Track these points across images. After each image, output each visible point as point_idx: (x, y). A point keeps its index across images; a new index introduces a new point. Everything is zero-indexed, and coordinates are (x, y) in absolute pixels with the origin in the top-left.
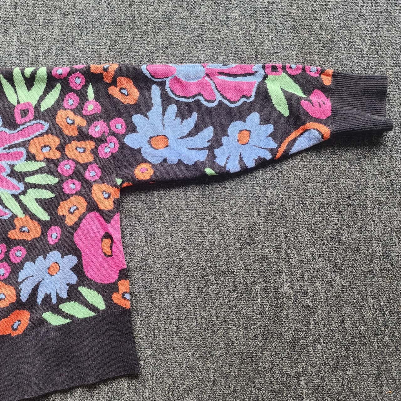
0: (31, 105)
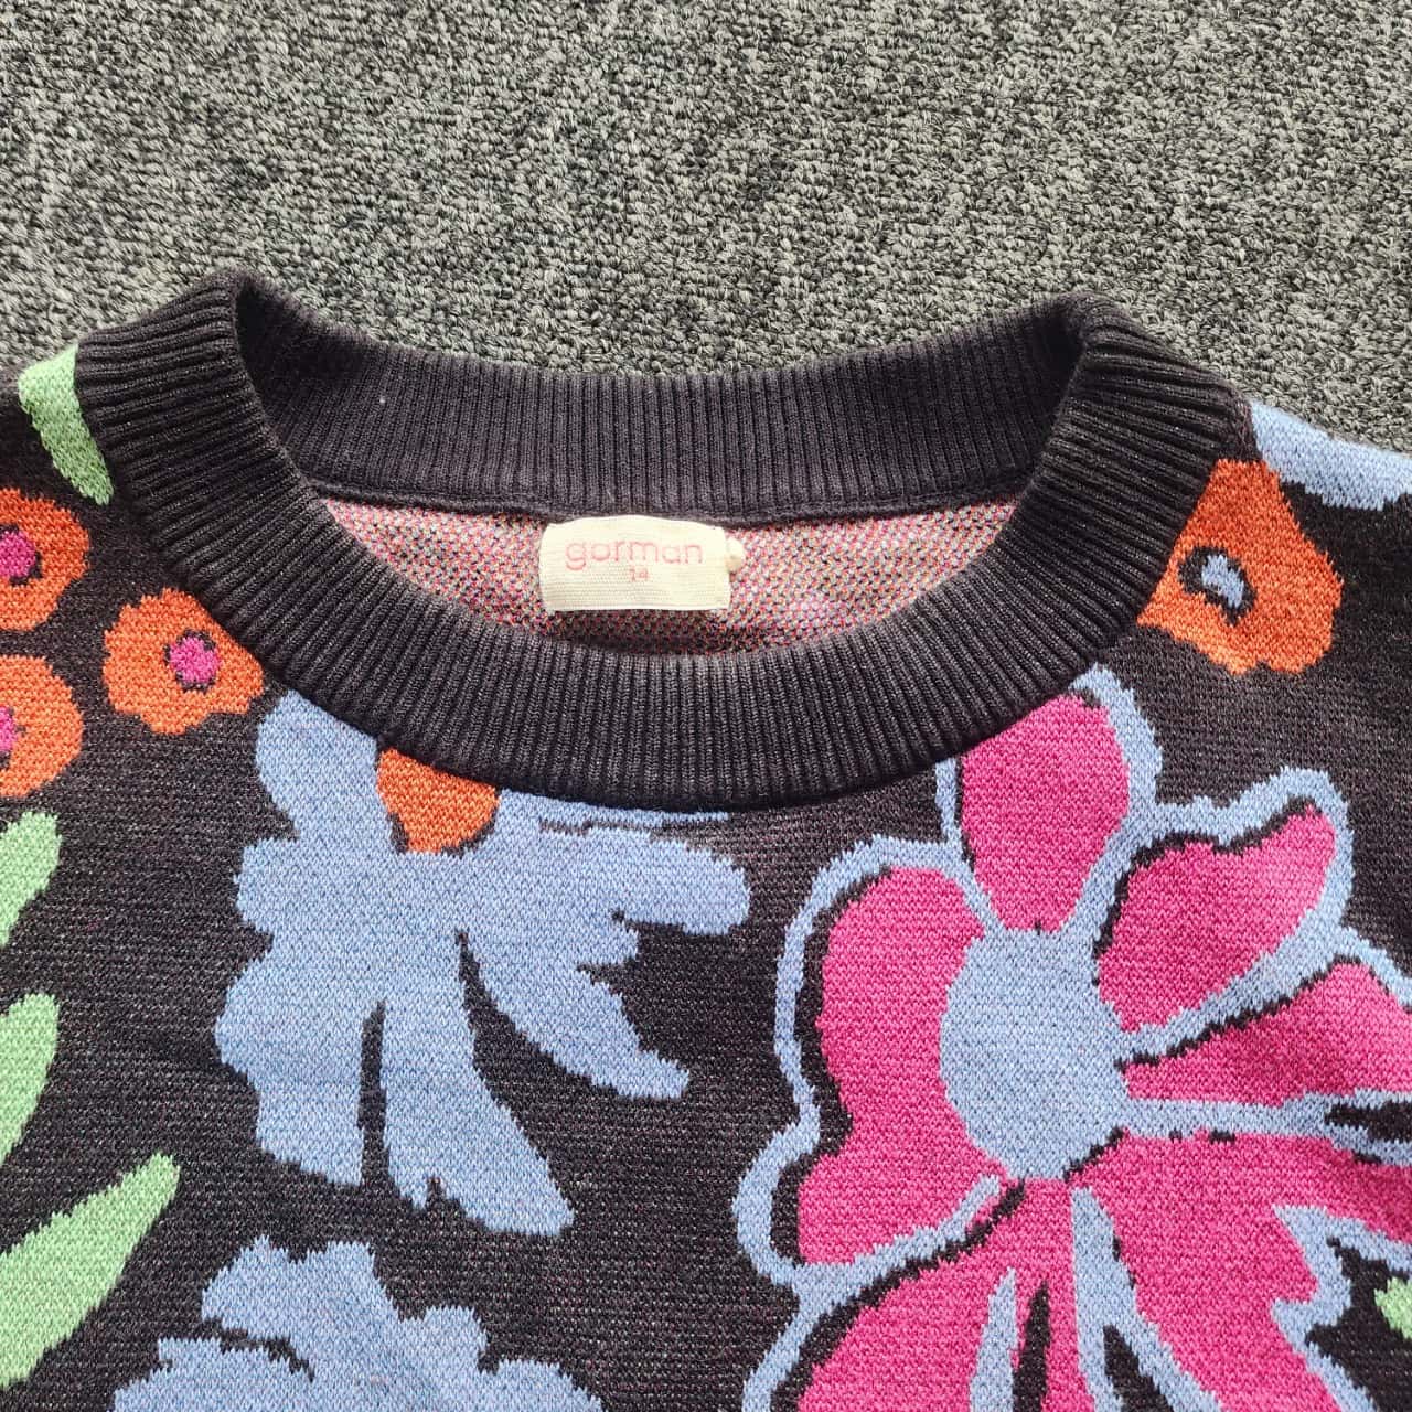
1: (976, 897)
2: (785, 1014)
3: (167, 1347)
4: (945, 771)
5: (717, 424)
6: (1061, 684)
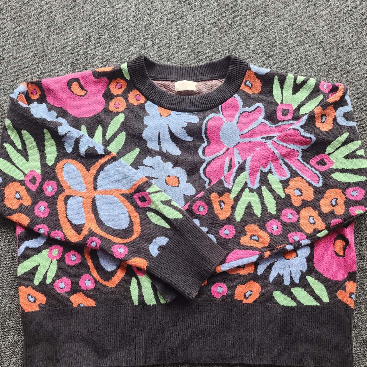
0: (292, 107)
1: (224, 119)
2: (203, 131)
3: (139, 167)
4: (220, 106)
5: (193, 71)
6: (232, 96)
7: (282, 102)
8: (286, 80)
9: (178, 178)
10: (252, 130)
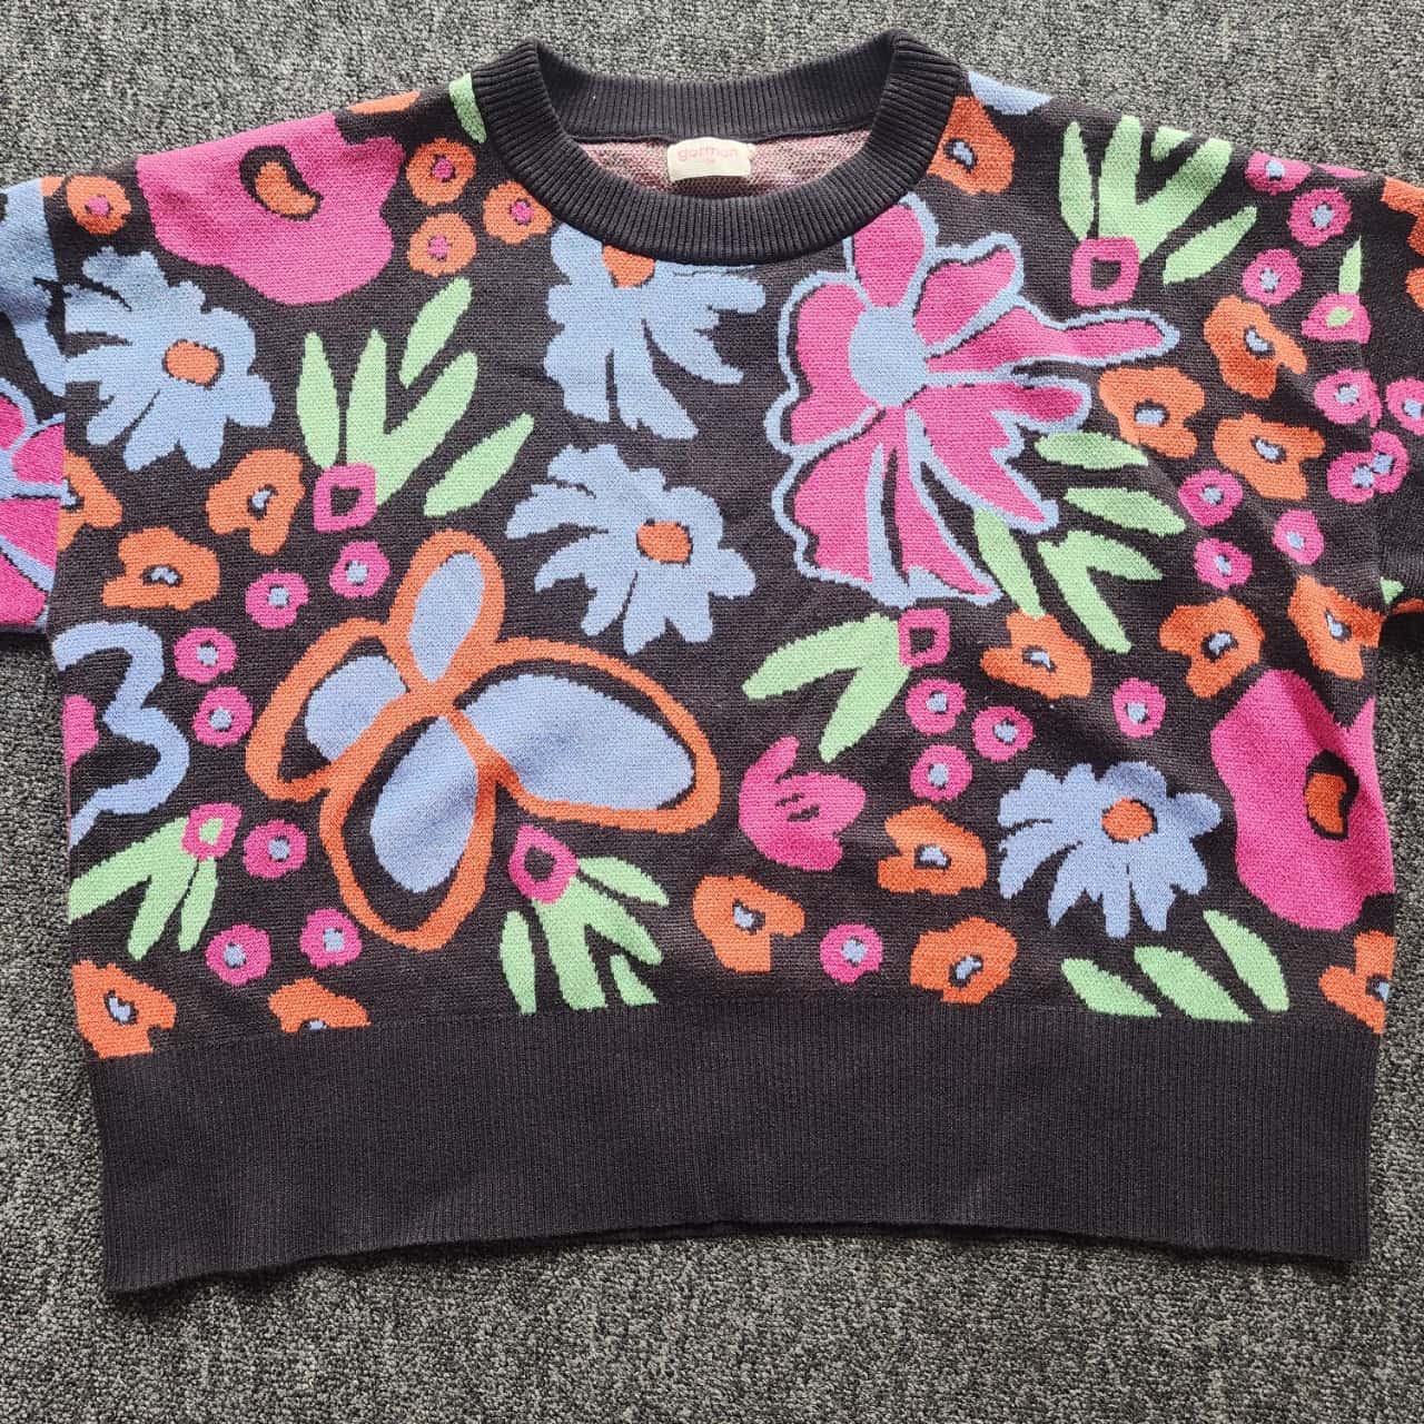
0: (1134, 253)
1: (863, 295)
2: (782, 345)
3: (535, 488)
4: (847, 242)
5: (740, 99)
6: (895, 201)
7: (1093, 233)
8: (1112, 141)
9: (686, 529)
10: (974, 337)
